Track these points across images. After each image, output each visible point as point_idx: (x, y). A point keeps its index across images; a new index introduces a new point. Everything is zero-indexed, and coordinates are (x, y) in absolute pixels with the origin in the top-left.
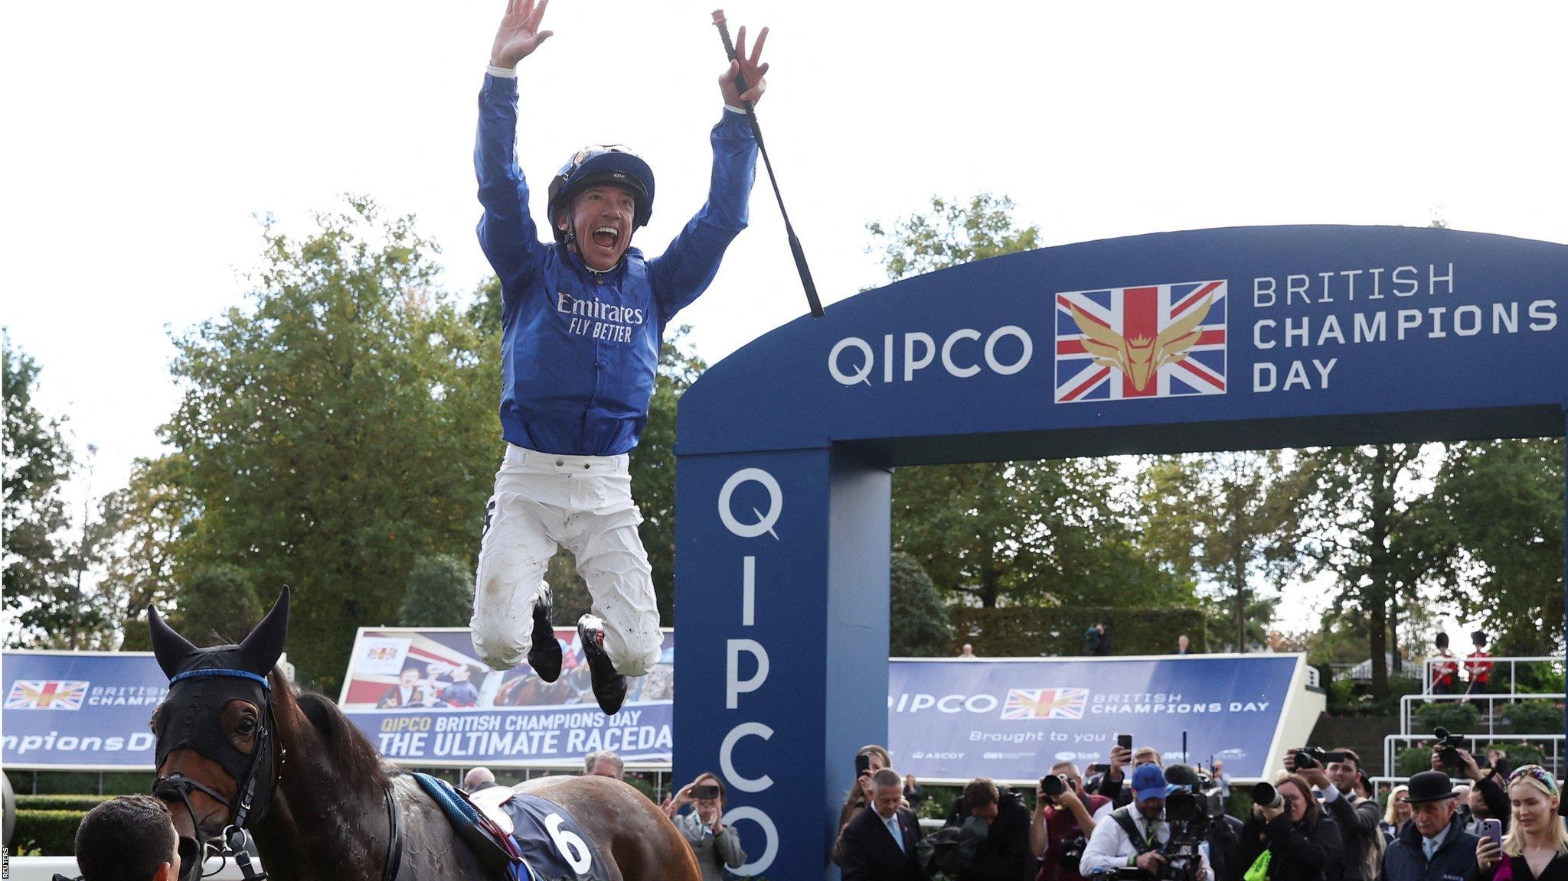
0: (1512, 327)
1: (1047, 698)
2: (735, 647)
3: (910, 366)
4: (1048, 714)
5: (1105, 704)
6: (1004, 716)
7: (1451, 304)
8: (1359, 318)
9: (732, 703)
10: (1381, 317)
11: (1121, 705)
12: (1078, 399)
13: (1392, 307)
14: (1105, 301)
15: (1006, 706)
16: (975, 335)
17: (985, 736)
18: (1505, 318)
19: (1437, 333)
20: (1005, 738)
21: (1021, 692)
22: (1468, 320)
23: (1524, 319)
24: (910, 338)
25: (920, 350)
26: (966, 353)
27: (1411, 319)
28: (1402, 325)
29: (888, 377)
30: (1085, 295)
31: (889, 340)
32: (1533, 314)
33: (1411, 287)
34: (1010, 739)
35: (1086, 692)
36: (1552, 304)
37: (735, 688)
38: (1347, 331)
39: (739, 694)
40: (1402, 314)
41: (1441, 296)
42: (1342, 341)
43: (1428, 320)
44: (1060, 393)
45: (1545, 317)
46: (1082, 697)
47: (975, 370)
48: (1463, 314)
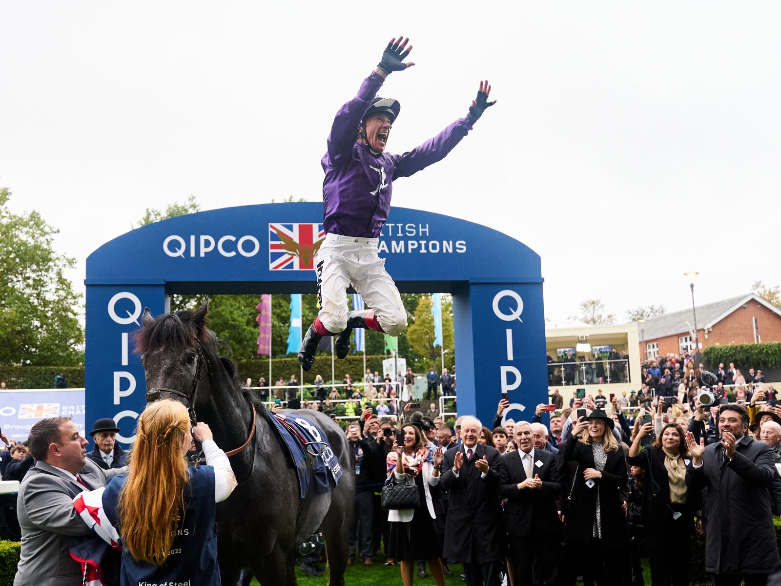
0: (450, 251)
1: (40, 408)
2: (117, 375)
3: (203, 251)
4: (41, 416)
5: (68, 410)
6: (20, 417)
7: (428, 240)
8: (394, 243)
9: (117, 401)
10: (402, 243)
11: (75, 411)
12: (280, 269)
13: (406, 239)
14: (290, 228)
15: (20, 413)
16: (233, 238)
17: (11, 427)
18: (448, 247)
19: (423, 251)
20: (21, 427)
21: (27, 406)
22: (434, 246)
23: (454, 248)
24: (203, 238)
25: (207, 244)
26: (229, 246)
27: (413, 244)
28: (410, 247)
29: (193, 254)
30: (283, 225)
31: (193, 238)
32: (457, 246)
33: (412, 232)
34: (24, 428)
35: (58, 405)
36: (464, 242)
37: (118, 395)
38: (389, 247)
39: (121, 398)
40: (410, 242)
41: (424, 237)
42: (387, 251)
43: (420, 245)
44: (272, 266)
45: (462, 247)
46: (57, 408)
47: (233, 254)
48: (433, 244)
